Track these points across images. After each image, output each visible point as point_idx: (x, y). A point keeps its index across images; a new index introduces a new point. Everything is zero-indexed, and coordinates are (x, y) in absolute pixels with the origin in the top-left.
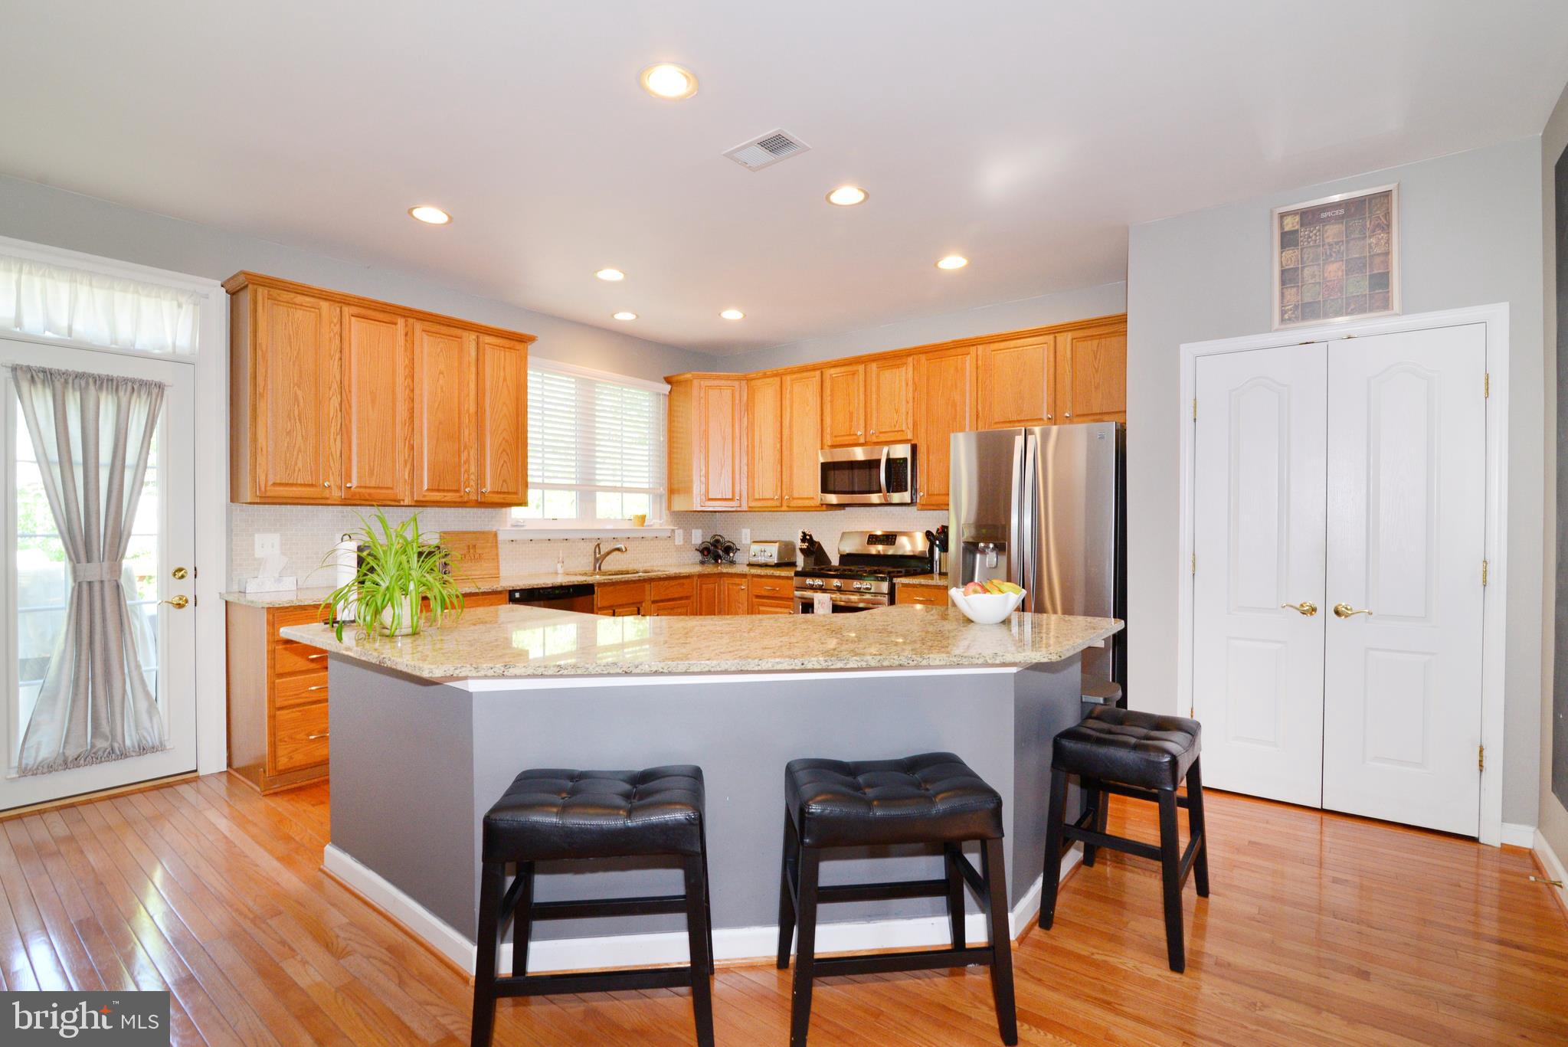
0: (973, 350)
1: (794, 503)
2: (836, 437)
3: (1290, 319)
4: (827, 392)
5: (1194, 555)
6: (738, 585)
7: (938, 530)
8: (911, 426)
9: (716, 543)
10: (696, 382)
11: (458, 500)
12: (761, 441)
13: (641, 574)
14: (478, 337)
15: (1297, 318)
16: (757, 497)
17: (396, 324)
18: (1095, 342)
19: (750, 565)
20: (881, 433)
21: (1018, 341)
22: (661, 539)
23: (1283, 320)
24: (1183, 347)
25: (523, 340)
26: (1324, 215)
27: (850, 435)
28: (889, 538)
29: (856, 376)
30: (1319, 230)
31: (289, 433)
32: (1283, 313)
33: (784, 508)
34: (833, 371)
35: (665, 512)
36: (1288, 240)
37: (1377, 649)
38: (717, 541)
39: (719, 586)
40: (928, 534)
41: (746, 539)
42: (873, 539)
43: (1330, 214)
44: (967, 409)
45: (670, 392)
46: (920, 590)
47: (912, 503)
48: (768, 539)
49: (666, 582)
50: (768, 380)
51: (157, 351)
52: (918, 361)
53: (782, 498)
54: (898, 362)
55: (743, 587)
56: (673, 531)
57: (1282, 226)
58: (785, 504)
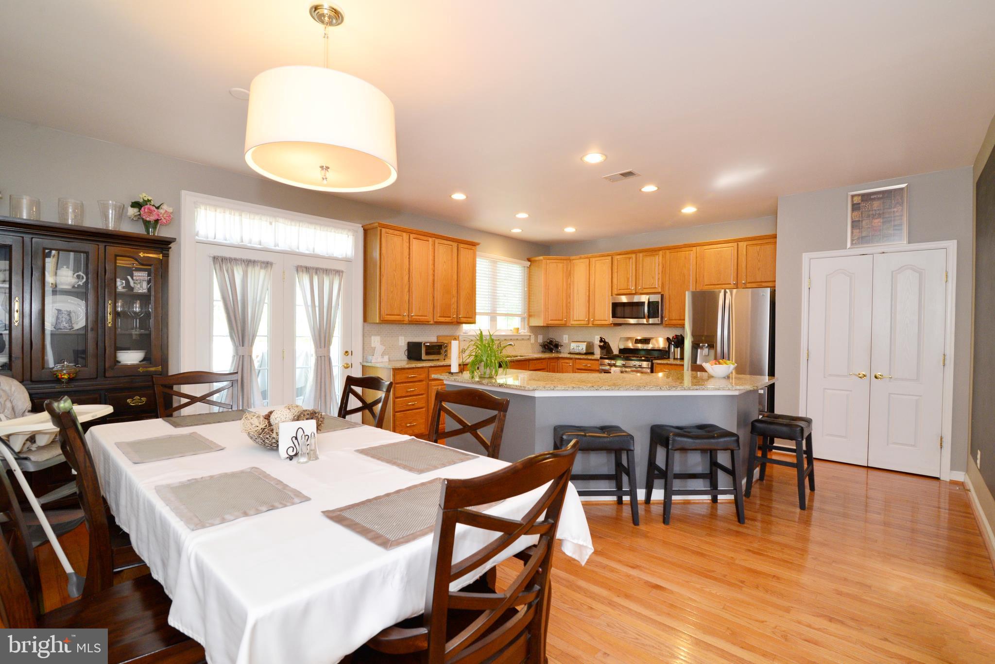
0: (694, 249)
1: (596, 323)
2: (619, 290)
3: (855, 243)
4: (615, 267)
5: (808, 350)
6: (568, 363)
7: (673, 337)
8: (661, 286)
9: (551, 342)
10: (544, 261)
11: (451, 321)
12: (578, 291)
13: (519, 357)
14: (458, 245)
15: (859, 243)
16: (575, 319)
17: (428, 241)
18: (758, 247)
19: (570, 353)
20: (644, 288)
21: (719, 245)
22: (525, 340)
23: (852, 244)
24: (804, 254)
25: (474, 244)
26: (872, 197)
27: (628, 289)
28: (646, 341)
29: (631, 260)
30: (870, 204)
31: (392, 292)
32: (852, 240)
33: (590, 325)
34: (618, 257)
35: (526, 326)
36: (855, 207)
37: (894, 394)
38: (551, 341)
39: (557, 364)
40: (668, 339)
41: (566, 340)
42: (637, 341)
43: (875, 196)
44: (691, 278)
45: (530, 266)
46: (667, 366)
47: (662, 323)
48: (580, 341)
49: (536, 361)
50: (582, 260)
51: (340, 257)
52: (665, 253)
53: (589, 320)
54: (654, 253)
55: (571, 364)
56: (530, 336)
57: (852, 201)
58: (591, 323)
